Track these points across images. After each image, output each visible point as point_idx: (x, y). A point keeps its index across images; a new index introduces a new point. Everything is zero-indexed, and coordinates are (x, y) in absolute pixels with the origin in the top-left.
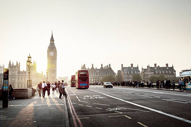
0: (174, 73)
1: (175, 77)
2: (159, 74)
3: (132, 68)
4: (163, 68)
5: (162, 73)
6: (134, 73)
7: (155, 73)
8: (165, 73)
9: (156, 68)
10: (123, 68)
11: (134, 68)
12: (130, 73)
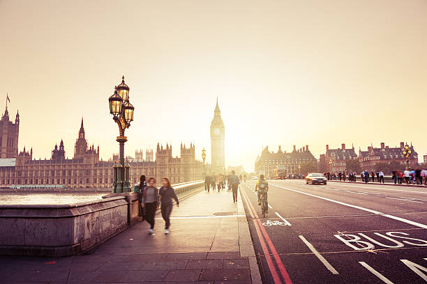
0: (415, 157)
1: (417, 164)
2: (389, 159)
3: (344, 151)
4: (396, 149)
5: (394, 157)
6: (347, 158)
7: (382, 158)
8: (400, 158)
9: (384, 150)
10: (329, 151)
11: (347, 150)
12: (341, 159)
